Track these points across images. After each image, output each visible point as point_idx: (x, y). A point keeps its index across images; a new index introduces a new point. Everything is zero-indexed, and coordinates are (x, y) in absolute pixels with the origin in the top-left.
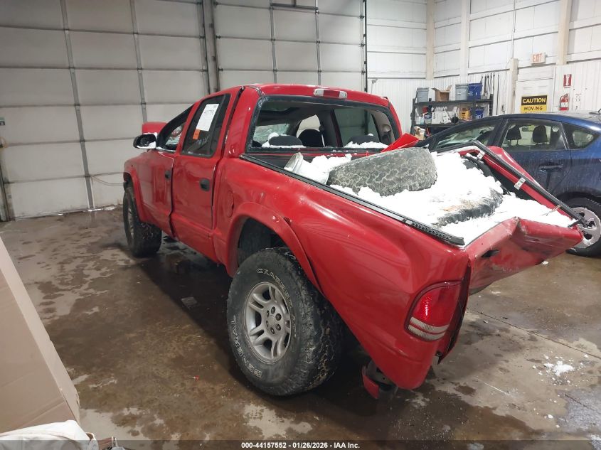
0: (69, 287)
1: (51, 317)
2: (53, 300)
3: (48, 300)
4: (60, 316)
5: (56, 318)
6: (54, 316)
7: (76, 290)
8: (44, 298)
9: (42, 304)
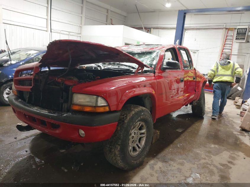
0: (212, 167)
1: (234, 154)
2: (227, 163)
3: (229, 164)
4: (229, 152)
5: (232, 152)
6: (232, 154)
7: (210, 162)
8: (231, 168)
9: (234, 164)
